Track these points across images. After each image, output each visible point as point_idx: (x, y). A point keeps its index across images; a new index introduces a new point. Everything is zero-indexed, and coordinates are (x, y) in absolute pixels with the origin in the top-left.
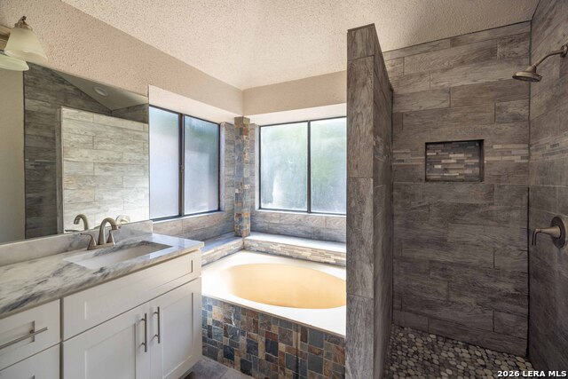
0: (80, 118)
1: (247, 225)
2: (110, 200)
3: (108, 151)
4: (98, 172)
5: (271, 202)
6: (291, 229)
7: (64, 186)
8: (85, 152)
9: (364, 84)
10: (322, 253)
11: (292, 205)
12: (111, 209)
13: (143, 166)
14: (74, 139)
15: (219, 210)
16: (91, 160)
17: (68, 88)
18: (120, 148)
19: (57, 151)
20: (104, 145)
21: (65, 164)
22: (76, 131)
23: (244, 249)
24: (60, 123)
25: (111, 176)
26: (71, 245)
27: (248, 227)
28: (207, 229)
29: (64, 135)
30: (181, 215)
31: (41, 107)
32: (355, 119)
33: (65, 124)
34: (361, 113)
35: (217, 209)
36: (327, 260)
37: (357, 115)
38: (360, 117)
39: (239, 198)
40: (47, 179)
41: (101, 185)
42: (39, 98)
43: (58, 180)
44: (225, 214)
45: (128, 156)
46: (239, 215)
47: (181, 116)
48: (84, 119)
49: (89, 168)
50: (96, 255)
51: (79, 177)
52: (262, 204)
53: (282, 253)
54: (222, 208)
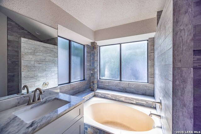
0: (29, 42)
1: (96, 86)
2: (41, 76)
3: (40, 56)
4: (36, 65)
5: (104, 76)
6: (113, 88)
7: (22, 70)
8: (31, 57)
9: (186, 12)
10: (129, 99)
11: (113, 77)
12: (41, 80)
13: (54, 62)
14: (26, 51)
15: (84, 80)
16: (33, 59)
17: (25, 31)
18: (45, 55)
19: (19, 56)
20: (38, 54)
21: (22, 61)
22: (27, 48)
23: (95, 96)
24: (20, 44)
25: (41, 66)
26: (19, 103)
27: (96, 87)
28: (80, 88)
29: (22, 49)
30: (70, 82)
31: (14, 39)
32: (179, 33)
33: (22, 45)
34: (184, 29)
35: (83, 79)
36: (132, 102)
37: (181, 30)
38: (183, 32)
39: (93, 75)
40: (16, 67)
41: (37, 70)
42: (13, 35)
43: (19, 68)
44: (86, 81)
45: (48, 58)
46: (93, 82)
47: (70, 41)
48: (31, 43)
49: (32, 63)
50: (32, 108)
51: (29, 66)
52: (101, 77)
53: (111, 98)
54: (85, 79)
